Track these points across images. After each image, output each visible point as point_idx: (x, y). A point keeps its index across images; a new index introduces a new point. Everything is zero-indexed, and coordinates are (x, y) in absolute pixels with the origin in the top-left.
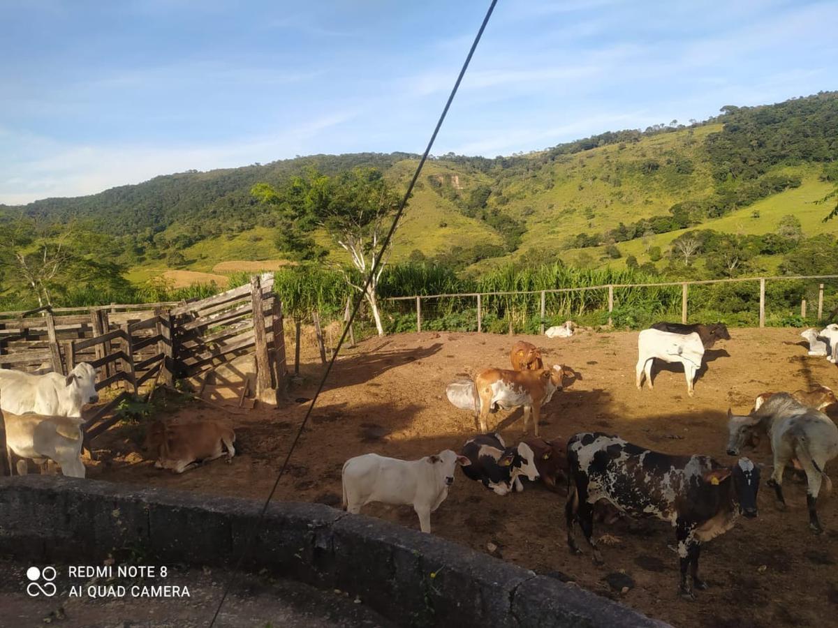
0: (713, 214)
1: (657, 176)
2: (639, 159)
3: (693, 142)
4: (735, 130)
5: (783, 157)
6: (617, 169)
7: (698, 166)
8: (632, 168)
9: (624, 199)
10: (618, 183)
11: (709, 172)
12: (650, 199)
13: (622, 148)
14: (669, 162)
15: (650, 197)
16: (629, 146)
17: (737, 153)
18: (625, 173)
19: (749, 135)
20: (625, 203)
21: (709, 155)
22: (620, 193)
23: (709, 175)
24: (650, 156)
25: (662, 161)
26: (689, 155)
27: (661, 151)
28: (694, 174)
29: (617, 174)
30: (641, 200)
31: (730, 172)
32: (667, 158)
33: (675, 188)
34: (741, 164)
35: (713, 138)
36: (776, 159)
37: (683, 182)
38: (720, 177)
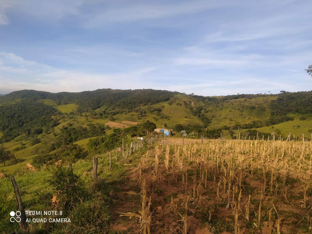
0: (267, 125)
1: (254, 111)
2: (250, 105)
3: (267, 102)
4: (281, 100)
5: (291, 110)
6: (243, 107)
7: (267, 110)
8: (247, 107)
9: (243, 116)
10: (242, 111)
11: (270, 112)
12: (250, 118)
13: (246, 100)
14: (259, 107)
15: (251, 117)
16: (248, 100)
17: (279, 107)
18: (245, 108)
19: (285, 102)
20: (243, 118)
21: (271, 107)
22: (242, 114)
23: (270, 113)
24: (253, 104)
25: (257, 106)
26: (265, 105)
27: (257, 103)
28: (265, 112)
29: (242, 108)
30: (248, 118)
31: (276, 113)
32: (258, 106)
33: (259, 115)
34: (280, 111)
35: (273, 101)
36: (289, 111)
37: (261, 114)
38: (273, 114)
